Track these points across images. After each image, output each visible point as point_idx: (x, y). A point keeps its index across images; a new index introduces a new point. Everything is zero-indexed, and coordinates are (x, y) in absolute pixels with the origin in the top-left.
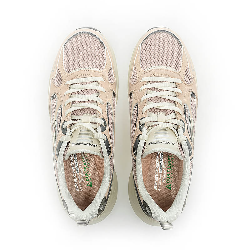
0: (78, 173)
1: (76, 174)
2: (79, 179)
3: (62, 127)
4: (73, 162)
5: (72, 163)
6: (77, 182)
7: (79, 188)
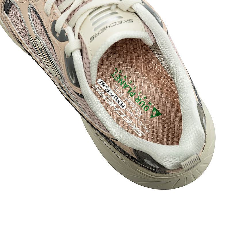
0: (125, 107)
1: (123, 110)
2: (132, 114)
3: (54, 32)
4: (106, 94)
5: (104, 97)
6: (131, 122)
7: (143, 130)
